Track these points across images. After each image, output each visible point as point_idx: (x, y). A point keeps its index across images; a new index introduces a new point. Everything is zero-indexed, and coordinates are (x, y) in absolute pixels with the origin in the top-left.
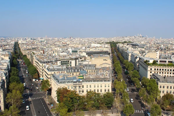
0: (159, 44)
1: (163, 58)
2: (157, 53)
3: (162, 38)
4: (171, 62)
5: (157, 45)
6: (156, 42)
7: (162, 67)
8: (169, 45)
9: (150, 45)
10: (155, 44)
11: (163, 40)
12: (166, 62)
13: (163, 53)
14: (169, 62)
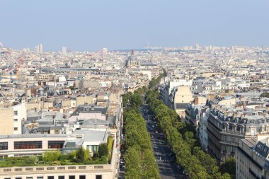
0: (50, 71)
1: (31, 132)
2: (16, 113)
3: (68, 51)
4: (59, 145)
5: (44, 75)
6: (43, 65)
7: (13, 168)
8: (89, 76)
9: (14, 77)
10: (38, 71)
11: (71, 55)
12: (39, 144)
13: (50, 108)
14: (52, 144)
